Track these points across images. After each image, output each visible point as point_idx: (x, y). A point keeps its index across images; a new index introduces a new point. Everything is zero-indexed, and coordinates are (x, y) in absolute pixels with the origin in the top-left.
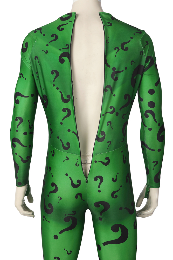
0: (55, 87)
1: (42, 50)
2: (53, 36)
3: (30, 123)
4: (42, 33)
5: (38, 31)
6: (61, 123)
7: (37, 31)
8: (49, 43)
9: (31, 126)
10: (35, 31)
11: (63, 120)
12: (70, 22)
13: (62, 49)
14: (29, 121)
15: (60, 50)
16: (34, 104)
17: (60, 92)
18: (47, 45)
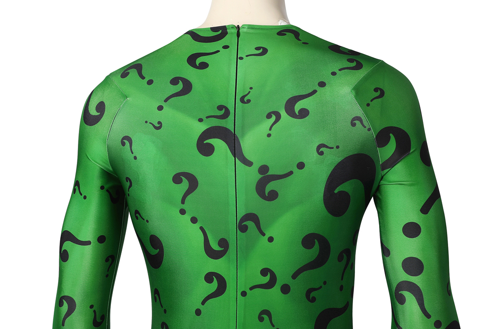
0: (187, 217)
1: (146, 122)
2: (174, 81)
3: (94, 311)
4: (143, 78)
5: (133, 73)
6: (198, 312)
7: (128, 73)
8: (166, 101)
9: (98, 320)
10: (124, 73)
11: (203, 303)
12: (226, 47)
13: (207, 117)
14: (92, 307)
15: (201, 120)
16: (107, 260)
17: (201, 228)
18: (160, 108)
